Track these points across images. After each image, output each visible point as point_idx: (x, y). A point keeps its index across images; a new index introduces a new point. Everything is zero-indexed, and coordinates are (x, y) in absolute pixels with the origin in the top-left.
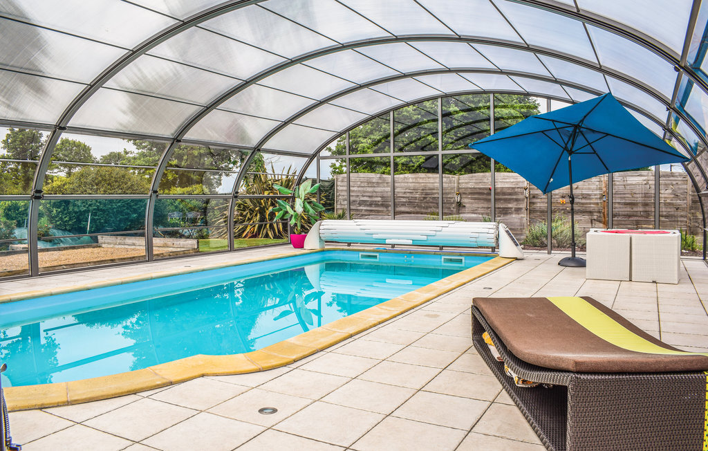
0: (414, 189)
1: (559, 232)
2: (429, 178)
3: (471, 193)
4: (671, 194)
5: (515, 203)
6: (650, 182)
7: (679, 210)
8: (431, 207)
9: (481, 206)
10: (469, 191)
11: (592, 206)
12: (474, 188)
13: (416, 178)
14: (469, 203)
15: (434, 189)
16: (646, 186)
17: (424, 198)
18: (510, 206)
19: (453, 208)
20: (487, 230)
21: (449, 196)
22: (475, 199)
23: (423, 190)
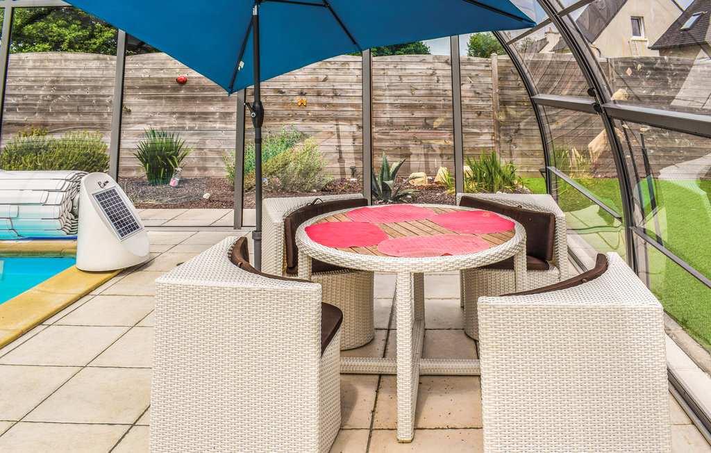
0: (35, 81)
1: (280, 163)
2: (66, 60)
3: (142, 88)
4: (470, 91)
5: (221, 105)
6: (437, 72)
7: (482, 116)
8: (66, 113)
9: (159, 109)
10: (141, 83)
11: (350, 109)
12: (149, 78)
13: (42, 61)
14: (138, 105)
15: (75, 81)
16: (433, 78)
17: (54, 96)
18: (211, 109)
19: (109, 114)
20: (40, 197)
21: (103, 92)
22: (150, 98)
23: (53, 81)
